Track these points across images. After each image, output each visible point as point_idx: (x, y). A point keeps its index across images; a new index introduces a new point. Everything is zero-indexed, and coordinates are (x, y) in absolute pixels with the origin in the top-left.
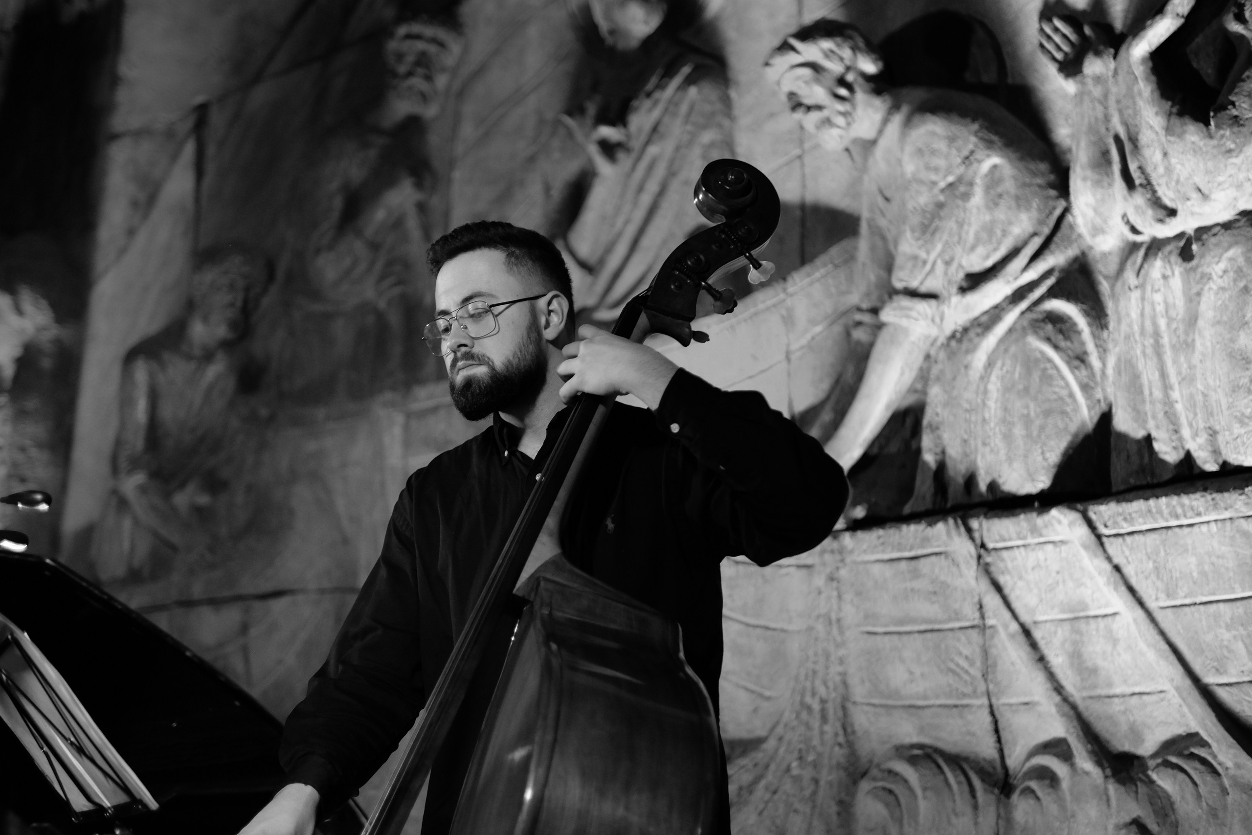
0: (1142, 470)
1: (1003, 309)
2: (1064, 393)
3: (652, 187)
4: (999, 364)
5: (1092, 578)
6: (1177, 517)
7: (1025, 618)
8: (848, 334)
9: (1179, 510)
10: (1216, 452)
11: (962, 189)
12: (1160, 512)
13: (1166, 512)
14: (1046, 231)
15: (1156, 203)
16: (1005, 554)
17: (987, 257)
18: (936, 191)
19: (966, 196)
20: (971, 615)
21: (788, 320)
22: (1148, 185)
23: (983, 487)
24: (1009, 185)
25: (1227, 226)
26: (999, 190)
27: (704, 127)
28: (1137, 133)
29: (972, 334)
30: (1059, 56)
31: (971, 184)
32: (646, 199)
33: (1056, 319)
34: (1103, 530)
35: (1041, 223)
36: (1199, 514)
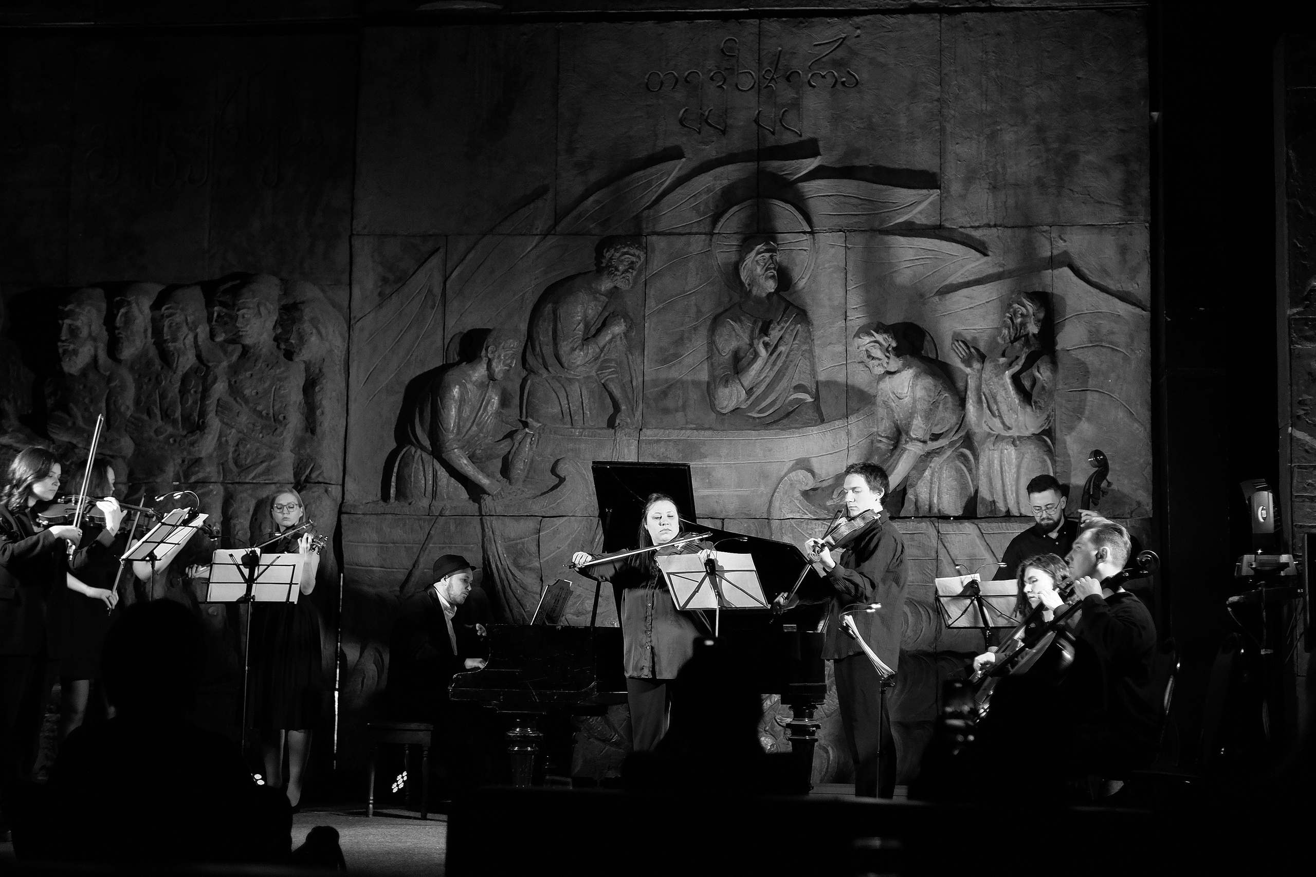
0: (991, 511)
1: (946, 449)
2: (966, 482)
3: (779, 364)
4: (945, 468)
5: (979, 547)
6: (1008, 530)
7: (953, 557)
8: (872, 442)
9: (1009, 528)
10: (1019, 510)
11: (938, 404)
12: (1002, 527)
13: (1005, 528)
14: (960, 422)
15: (1003, 423)
16: (948, 536)
17: (942, 429)
18: (930, 405)
19: (938, 407)
20: (934, 555)
21: (848, 434)
22: (1001, 417)
23: (936, 510)
24: (950, 405)
25: (1028, 437)
26: (947, 406)
27: (804, 343)
28: (996, 396)
29: (932, 455)
30: (961, 356)
31: (939, 403)
32: (776, 368)
33: (963, 455)
34: (983, 532)
35: (959, 420)
36: (1015, 530)
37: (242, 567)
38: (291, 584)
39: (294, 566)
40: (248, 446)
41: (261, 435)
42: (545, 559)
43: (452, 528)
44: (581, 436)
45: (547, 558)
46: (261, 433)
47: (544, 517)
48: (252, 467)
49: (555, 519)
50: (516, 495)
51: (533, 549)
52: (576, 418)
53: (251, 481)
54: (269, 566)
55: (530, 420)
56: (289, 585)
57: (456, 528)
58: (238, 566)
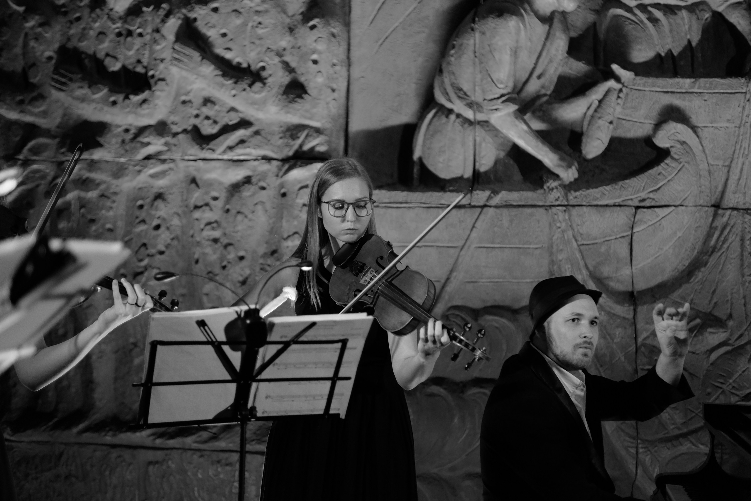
37: (226, 349)
38: (335, 379)
39: (344, 342)
40: (217, 107)
41: (234, 92)
42: (639, 267)
43: (506, 223)
44: (693, 87)
45: (641, 265)
46: (233, 89)
47: (637, 208)
48: (221, 138)
49: (657, 210)
50: (593, 176)
51: (624, 251)
52: (682, 63)
53: (220, 157)
54: (286, 345)
55: (615, 67)
56: (328, 384)
57: (511, 221)
58: (217, 346)
